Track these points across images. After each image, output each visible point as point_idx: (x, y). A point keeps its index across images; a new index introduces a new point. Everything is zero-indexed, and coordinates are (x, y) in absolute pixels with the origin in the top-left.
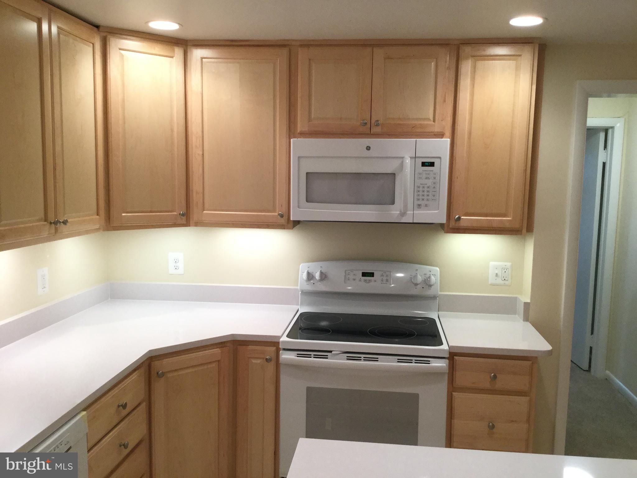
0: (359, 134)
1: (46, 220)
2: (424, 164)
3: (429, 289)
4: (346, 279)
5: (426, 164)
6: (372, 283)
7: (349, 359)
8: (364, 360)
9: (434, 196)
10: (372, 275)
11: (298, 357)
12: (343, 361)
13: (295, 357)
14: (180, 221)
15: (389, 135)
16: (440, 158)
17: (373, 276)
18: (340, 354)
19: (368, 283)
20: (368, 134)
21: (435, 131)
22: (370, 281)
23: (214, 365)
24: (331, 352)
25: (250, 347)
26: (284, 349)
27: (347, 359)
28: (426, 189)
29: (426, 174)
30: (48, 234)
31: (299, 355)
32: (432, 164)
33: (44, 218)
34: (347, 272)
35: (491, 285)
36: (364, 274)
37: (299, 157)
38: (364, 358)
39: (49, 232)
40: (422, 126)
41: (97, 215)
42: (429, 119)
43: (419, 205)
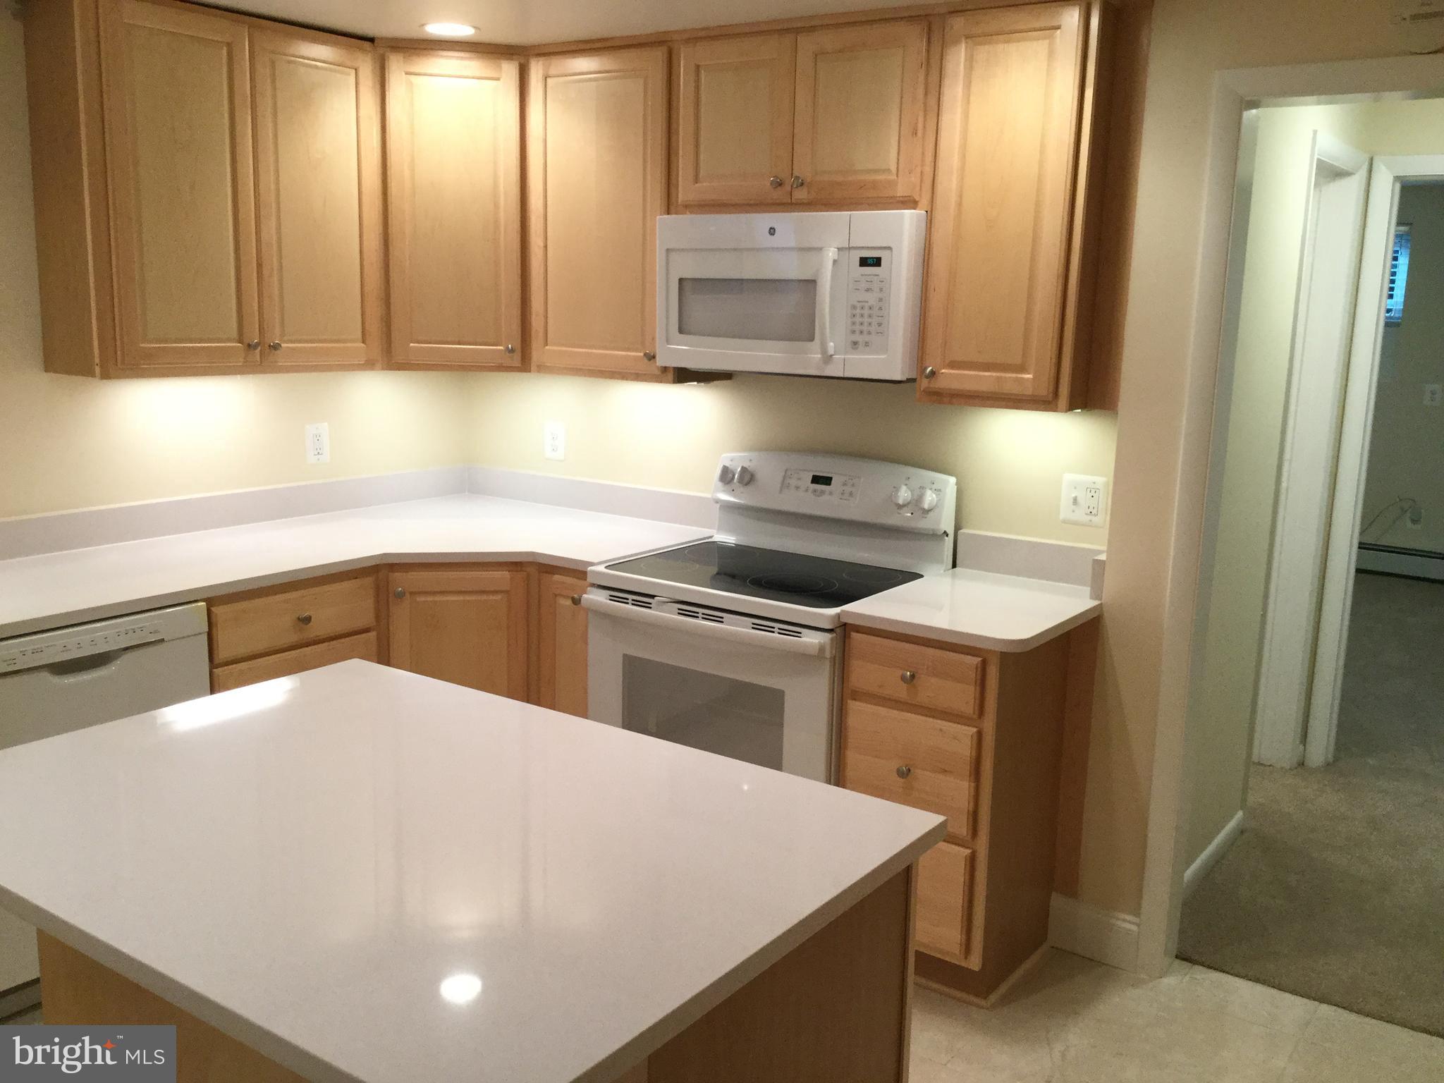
0: (773, 204)
1: (240, 341)
2: (864, 262)
3: (923, 517)
4: (784, 485)
5: (870, 261)
6: (825, 497)
7: (682, 613)
8: (703, 618)
9: (880, 325)
10: (827, 481)
11: (610, 600)
12: (670, 615)
13: (606, 599)
14: (508, 362)
15: (825, 205)
16: (890, 248)
17: (830, 484)
18: (667, 602)
19: (818, 496)
20: (789, 204)
21: (898, 195)
22: (823, 492)
23: (499, 597)
24: (653, 597)
25: (557, 577)
26: (593, 585)
27: (679, 613)
28: (866, 312)
29: (867, 281)
30: (245, 362)
31: (613, 598)
32: (877, 262)
33: (237, 338)
34: (789, 473)
35: (1064, 522)
36: (816, 480)
37: (668, 250)
38: (703, 614)
39: (244, 359)
40: (875, 185)
41: (363, 343)
42: (889, 170)
43: (855, 343)
